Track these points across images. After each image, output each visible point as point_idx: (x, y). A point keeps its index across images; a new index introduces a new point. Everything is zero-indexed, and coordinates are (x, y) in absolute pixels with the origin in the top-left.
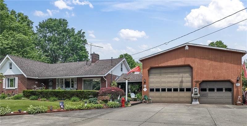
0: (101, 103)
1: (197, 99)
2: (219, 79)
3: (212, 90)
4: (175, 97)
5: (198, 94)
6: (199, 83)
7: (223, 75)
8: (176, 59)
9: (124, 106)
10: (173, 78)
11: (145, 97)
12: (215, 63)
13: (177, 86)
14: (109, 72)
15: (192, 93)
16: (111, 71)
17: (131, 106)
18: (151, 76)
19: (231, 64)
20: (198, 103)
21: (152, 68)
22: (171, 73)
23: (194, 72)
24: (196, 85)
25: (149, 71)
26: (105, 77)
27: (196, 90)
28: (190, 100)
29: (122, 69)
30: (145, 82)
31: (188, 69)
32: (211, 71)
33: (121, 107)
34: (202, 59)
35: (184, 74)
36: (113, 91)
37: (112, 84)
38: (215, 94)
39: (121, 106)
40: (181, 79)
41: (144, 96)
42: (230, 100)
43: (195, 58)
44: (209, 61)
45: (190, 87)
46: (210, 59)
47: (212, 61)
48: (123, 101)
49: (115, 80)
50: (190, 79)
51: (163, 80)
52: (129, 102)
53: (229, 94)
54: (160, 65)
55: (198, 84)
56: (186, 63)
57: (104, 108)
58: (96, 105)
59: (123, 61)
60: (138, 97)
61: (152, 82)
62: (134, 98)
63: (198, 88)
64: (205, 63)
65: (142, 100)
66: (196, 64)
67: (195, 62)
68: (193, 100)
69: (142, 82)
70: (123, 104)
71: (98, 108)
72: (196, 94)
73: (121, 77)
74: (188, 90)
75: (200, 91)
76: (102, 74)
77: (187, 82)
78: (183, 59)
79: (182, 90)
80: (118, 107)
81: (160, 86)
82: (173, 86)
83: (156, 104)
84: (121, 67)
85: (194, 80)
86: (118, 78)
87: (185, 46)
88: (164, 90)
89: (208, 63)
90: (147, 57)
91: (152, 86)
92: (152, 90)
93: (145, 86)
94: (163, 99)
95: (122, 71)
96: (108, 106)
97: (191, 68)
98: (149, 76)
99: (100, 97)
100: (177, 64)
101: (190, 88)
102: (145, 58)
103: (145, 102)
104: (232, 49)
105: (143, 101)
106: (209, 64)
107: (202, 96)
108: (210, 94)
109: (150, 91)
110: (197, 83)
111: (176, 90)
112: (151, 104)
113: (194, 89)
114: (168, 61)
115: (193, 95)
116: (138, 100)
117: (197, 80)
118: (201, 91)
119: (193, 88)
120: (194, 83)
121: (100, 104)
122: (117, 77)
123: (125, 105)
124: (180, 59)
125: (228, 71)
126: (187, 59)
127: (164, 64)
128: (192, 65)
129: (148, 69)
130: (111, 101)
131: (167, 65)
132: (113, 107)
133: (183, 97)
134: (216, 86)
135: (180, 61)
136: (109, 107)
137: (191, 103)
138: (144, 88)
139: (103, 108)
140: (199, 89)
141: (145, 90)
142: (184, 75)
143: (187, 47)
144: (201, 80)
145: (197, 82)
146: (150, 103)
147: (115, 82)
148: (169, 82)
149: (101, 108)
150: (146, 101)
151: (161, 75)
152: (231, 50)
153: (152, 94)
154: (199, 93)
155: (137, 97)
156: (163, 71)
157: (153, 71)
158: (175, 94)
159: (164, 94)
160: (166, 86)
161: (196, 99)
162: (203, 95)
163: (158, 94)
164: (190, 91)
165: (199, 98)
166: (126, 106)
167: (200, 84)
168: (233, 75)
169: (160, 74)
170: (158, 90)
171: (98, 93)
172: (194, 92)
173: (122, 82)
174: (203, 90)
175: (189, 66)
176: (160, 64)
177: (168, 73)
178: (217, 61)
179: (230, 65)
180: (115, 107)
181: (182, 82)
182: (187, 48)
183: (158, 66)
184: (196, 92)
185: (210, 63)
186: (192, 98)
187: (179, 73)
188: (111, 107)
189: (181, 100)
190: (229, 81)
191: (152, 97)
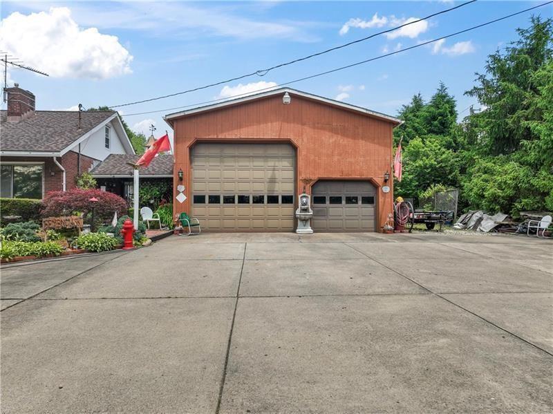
0: (50, 238)
1: (308, 220)
2: (351, 175)
3: (336, 200)
4: (256, 218)
5: (310, 210)
6: (312, 183)
7: (358, 167)
8: (259, 122)
9: (130, 245)
10: (251, 171)
11: (182, 217)
12: (343, 141)
13: (263, 189)
14: (73, 147)
15: (296, 207)
16: (76, 143)
17: (150, 244)
18: (196, 164)
19: (375, 143)
20: (309, 230)
21: (199, 143)
22: (249, 157)
23: (300, 158)
24: (304, 188)
25: (191, 148)
26: (59, 159)
27: (305, 199)
28: (290, 223)
29: (107, 141)
30: (181, 179)
31: (286, 151)
32: (336, 158)
33: (121, 247)
34: (318, 128)
35: (279, 161)
36: (94, 199)
37: (81, 182)
38: (343, 210)
39: (124, 246)
40: (270, 173)
41: (179, 215)
42: (371, 223)
43: (303, 124)
44: (330, 134)
45: (291, 193)
46: (334, 131)
47: (338, 134)
48: (129, 230)
49: (90, 170)
50: (291, 174)
51: (228, 174)
52: (143, 232)
53: (369, 209)
54: (221, 136)
55: (308, 187)
56: (284, 136)
57: (67, 254)
58: (37, 247)
59: (111, 121)
60: (162, 219)
61: (202, 180)
62: (150, 222)
63: (309, 196)
64: (323, 138)
65: (174, 226)
66: (305, 140)
67: (302, 134)
68: (299, 222)
69: (172, 178)
70: (128, 239)
71: (44, 256)
72: (306, 210)
73: (107, 163)
74: (287, 200)
75: (313, 204)
76: (50, 149)
77: (284, 181)
78: (276, 125)
79: (273, 200)
80: (113, 248)
81: (222, 190)
82: (251, 189)
83: (211, 235)
84: (107, 136)
85: (300, 178)
86: (98, 166)
87: (284, 94)
88: (229, 200)
89: (329, 139)
90: (186, 113)
91: (200, 188)
92: (199, 199)
93: (181, 188)
94: (228, 223)
95: (107, 146)
96: (79, 248)
97: (295, 148)
98: (191, 161)
99: (51, 218)
100: (262, 137)
101: (292, 196)
102: (182, 114)
103: (181, 231)
104: (377, 113)
105: (176, 228)
106: (331, 141)
107: (316, 214)
108: (334, 210)
109: (195, 202)
110: (307, 184)
111: (258, 200)
112: (202, 236)
113: (301, 197)
114: (240, 128)
115: (298, 212)
116: (162, 227)
117: (308, 176)
118: (315, 203)
119: (299, 197)
120: (301, 185)
121: (52, 243)
122: (95, 164)
123: (134, 242)
124: (270, 124)
125: (368, 158)
126: (286, 125)
127: (230, 133)
128: (295, 142)
129: (189, 143)
130: (87, 231)
131: (238, 137)
132: (95, 251)
133: (275, 217)
134: (345, 192)
135: (269, 131)
136: (83, 252)
137: (294, 231)
138: (178, 193)
139: (61, 255)
140: (311, 197)
141: (181, 198)
142: (277, 164)
143: (287, 96)
144: (315, 177)
145: (306, 181)
146: (195, 233)
147: (90, 176)
148: (242, 180)
149: (55, 256)
150: (186, 228)
151: (223, 162)
152: (375, 114)
153: (198, 209)
154: (312, 207)
155: (159, 219)
156: (229, 151)
157: (202, 150)
158: (258, 209)
159: (230, 209)
160: (237, 189)
161: (305, 220)
162: (318, 211)
163: (214, 209)
164: (292, 203)
165: (311, 219)
166: (136, 244)
167: (313, 186)
168: (376, 168)
169: (222, 158)
170: (214, 199)
171: (39, 206)
172: (300, 204)
173: (112, 176)
174: (318, 200)
175: (288, 143)
176: (222, 132)
177: (239, 157)
178: (347, 136)
179: (372, 147)
180: (103, 249)
181: (273, 181)
182: (287, 99)
183: (215, 137)
184: (305, 204)
185: (334, 140)
186: (296, 219)
187: (266, 158)
188: (90, 251)
189: (272, 223)
190: (370, 182)
191: (201, 217)
